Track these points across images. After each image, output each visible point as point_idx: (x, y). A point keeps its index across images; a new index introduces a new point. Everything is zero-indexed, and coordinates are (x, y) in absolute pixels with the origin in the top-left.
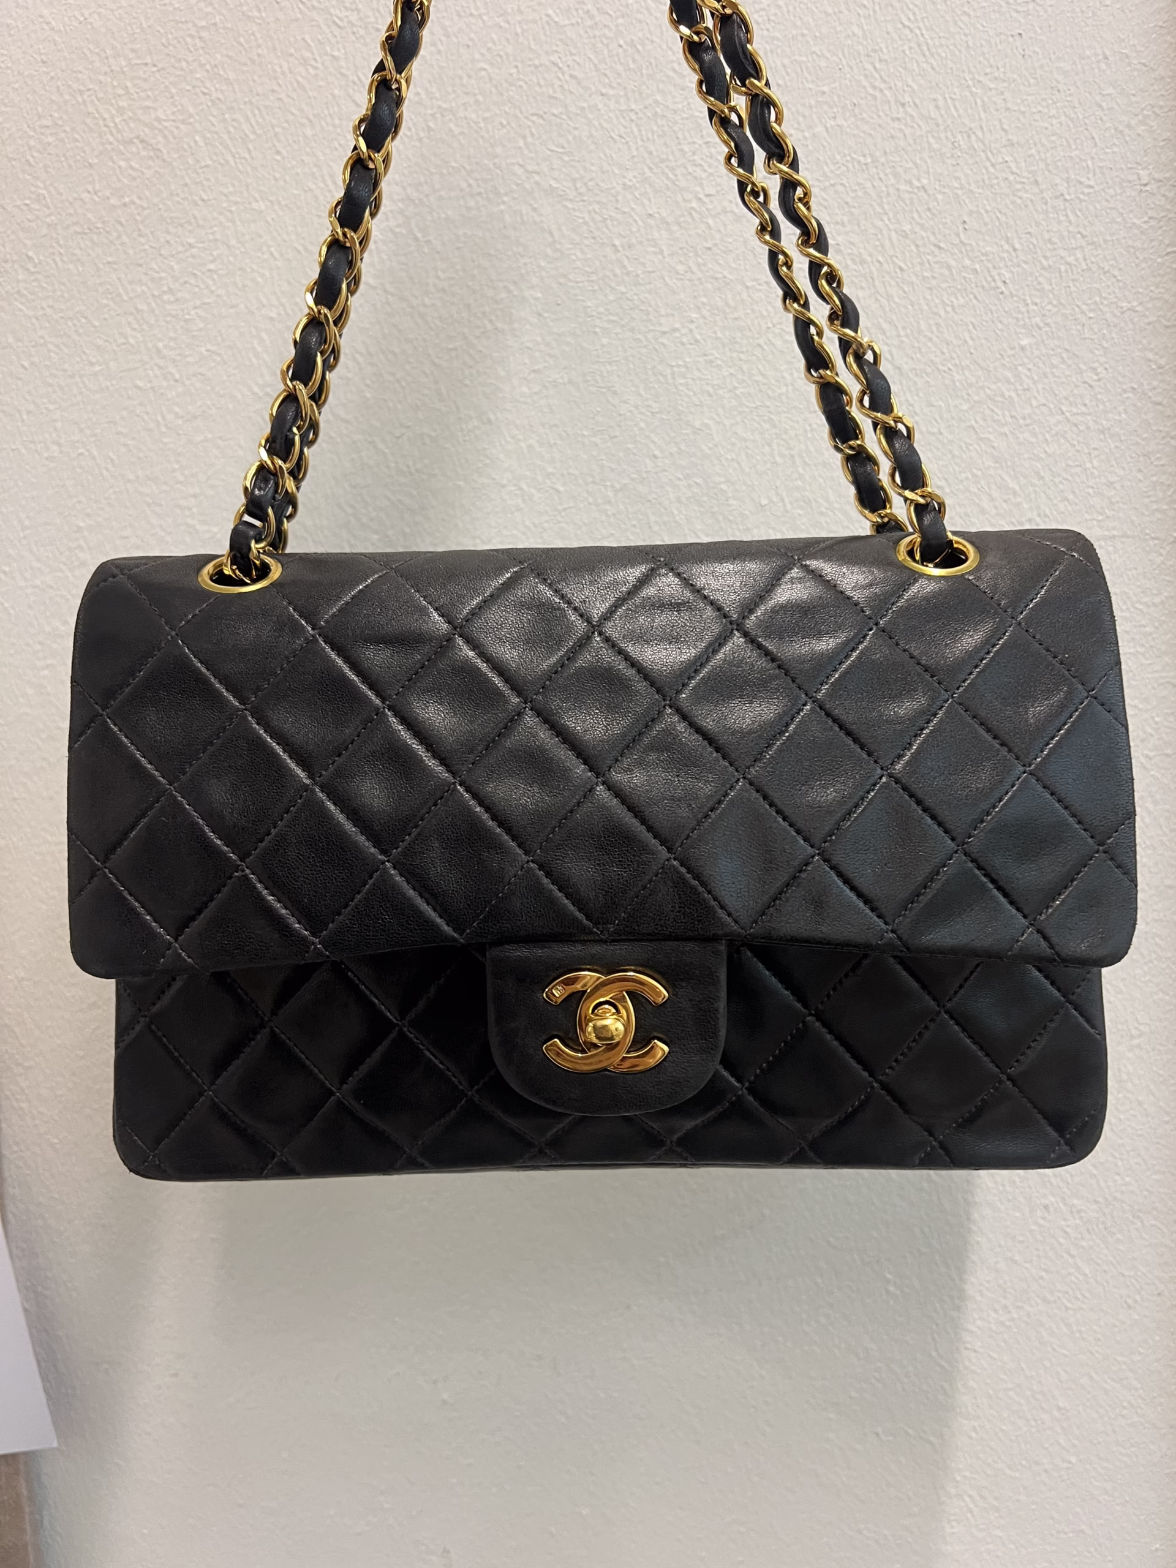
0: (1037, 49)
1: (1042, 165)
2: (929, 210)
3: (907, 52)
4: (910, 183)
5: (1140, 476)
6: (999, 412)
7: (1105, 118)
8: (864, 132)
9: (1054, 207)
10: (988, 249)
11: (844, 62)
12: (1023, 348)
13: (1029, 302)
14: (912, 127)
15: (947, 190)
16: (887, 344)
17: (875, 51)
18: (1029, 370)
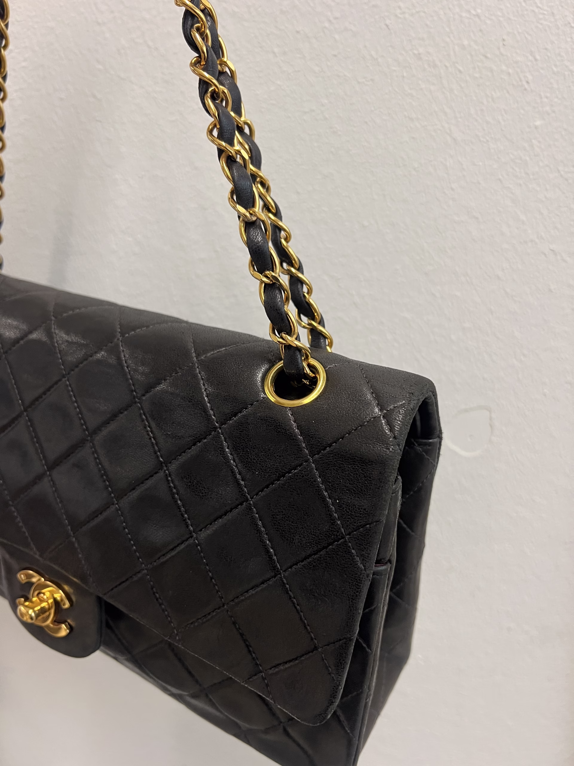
2: (481, 30)
4: (469, 12)
12: (536, 127)
15: (493, 18)
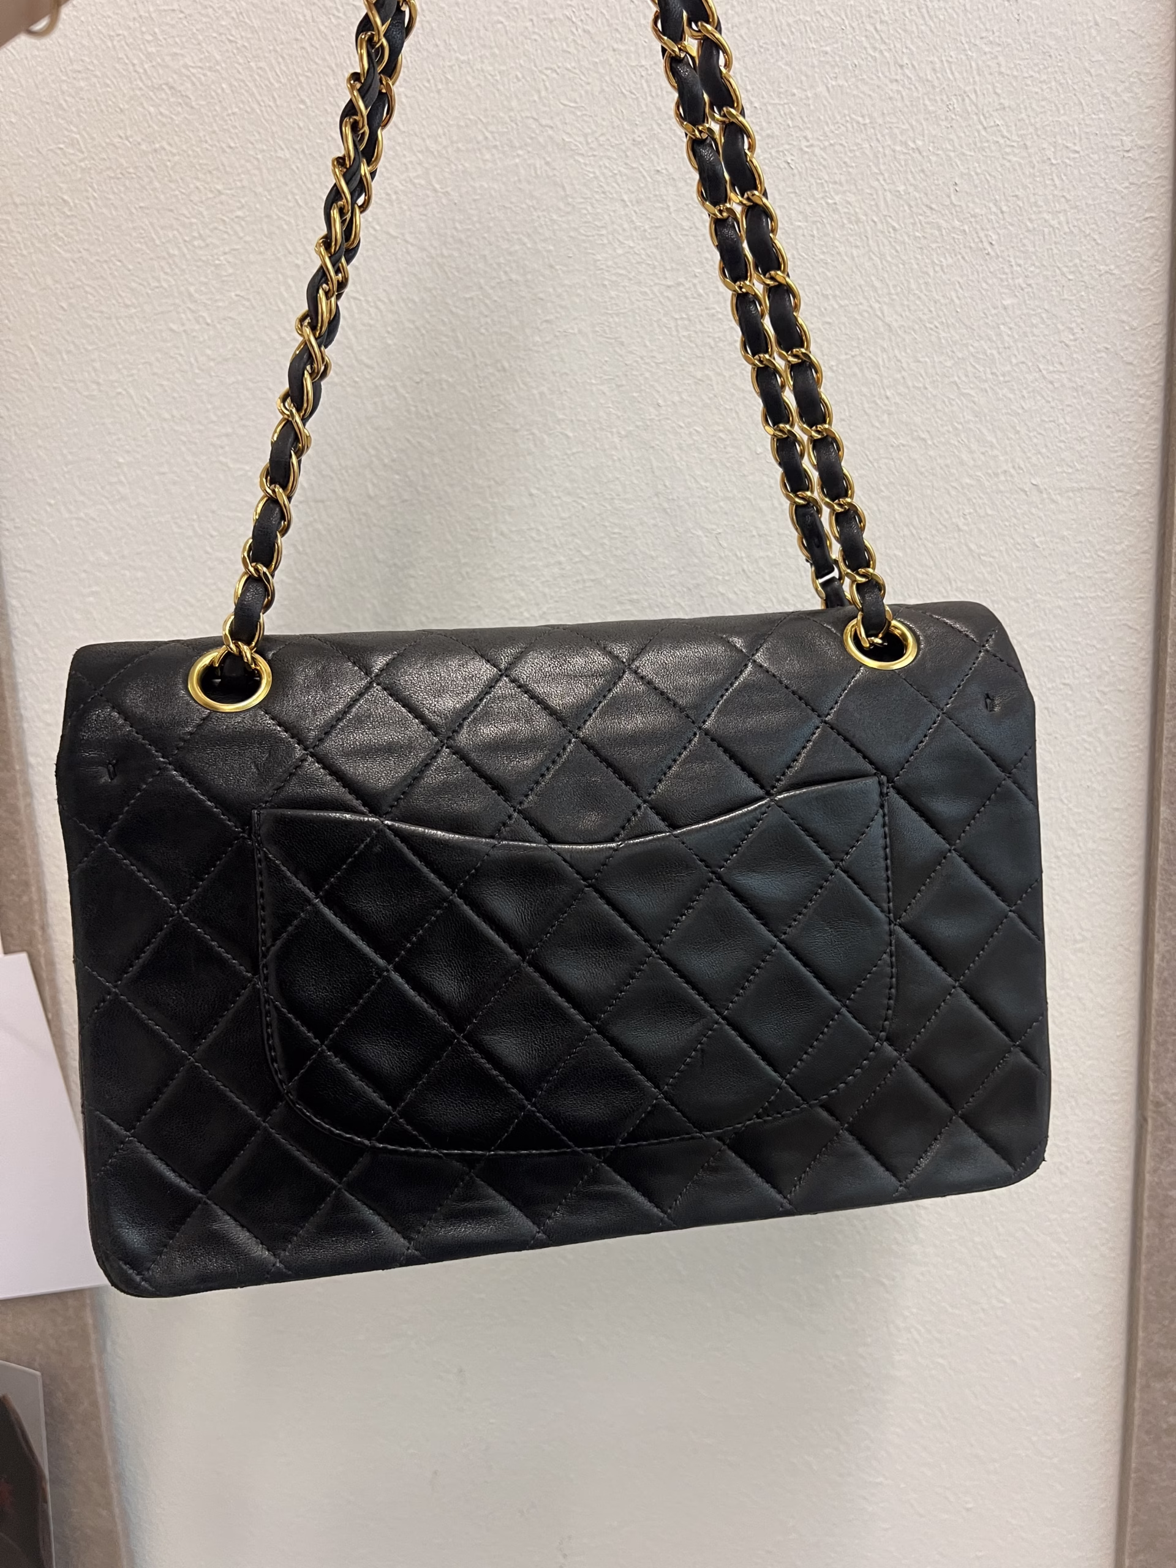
0: (1030, 13)
1: (1031, 129)
3: (908, 14)
5: (1108, 432)
6: (981, 369)
7: (1093, 85)
8: (863, 93)
9: (1040, 171)
10: (977, 210)
11: (847, 22)
13: (1013, 263)
14: (910, 89)
16: (879, 302)
17: (876, 12)
18: (1011, 329)
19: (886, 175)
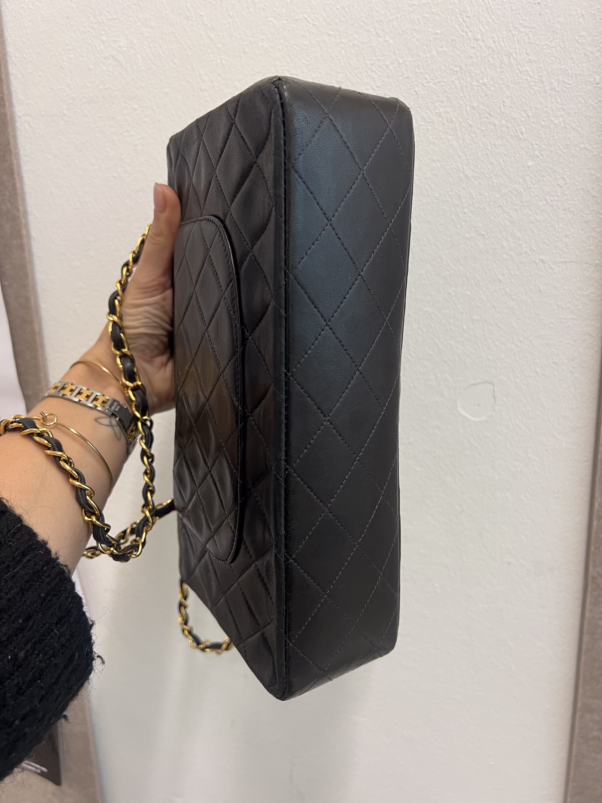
0: (547, 11)
1: (545, 73)
2: (487, 95)
3: (481, 12)
4: (478, 81)
5: (582, 233)
6: (515, 199)
7: (580, 48)
8: (456, 54)
9: (550, 94)
10: (515, 116)
11: (449, 17)
12: (528, 167)
13: (534, 143)
14: (481, 52)
15: (496, 85)
16: (461, 164)
17: (464, 11)
18: (531, 178)
19: (467, 97)
